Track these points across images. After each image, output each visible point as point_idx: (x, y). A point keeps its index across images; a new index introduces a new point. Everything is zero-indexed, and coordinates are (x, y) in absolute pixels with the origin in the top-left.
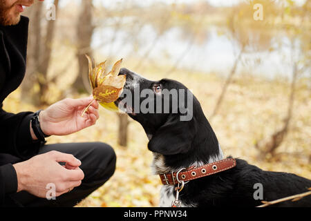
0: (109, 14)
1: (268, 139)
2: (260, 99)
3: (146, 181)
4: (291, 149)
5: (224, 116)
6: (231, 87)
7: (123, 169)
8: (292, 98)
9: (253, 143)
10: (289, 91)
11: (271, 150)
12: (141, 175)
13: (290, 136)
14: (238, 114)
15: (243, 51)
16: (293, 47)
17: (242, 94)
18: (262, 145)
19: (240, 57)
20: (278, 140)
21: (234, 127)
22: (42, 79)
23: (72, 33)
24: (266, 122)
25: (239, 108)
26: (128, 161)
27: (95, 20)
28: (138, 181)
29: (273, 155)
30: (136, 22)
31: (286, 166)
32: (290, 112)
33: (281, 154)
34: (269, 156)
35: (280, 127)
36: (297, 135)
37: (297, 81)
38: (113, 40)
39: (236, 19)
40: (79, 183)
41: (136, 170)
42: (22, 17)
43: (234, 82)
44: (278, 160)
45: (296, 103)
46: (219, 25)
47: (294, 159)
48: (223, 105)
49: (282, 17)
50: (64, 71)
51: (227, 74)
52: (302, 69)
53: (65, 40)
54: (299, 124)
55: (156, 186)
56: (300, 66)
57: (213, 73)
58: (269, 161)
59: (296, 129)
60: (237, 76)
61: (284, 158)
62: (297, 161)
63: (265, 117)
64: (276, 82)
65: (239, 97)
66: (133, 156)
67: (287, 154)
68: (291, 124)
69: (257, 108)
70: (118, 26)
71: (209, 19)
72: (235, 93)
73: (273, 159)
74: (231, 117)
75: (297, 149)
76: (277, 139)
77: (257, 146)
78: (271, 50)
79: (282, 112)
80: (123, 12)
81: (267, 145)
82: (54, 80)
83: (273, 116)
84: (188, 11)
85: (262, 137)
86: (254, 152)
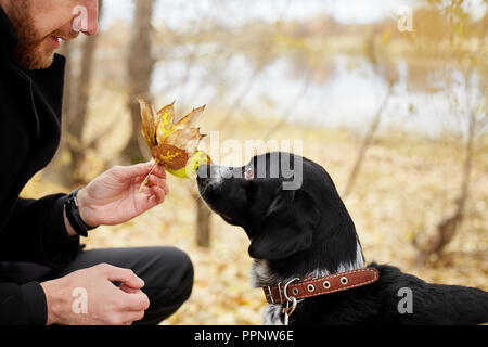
0: (178, 40)
1: (431, 230)
2: (418, 168)
3: (240, 301)
4: (469, 247)
5: (362, 197)
6: (372, 151)
7: (204, 284)
8: (468, 166)
9: (407, 237)
10: (464, 155)
11: (437, 248)
12: (233, 293)
13: (466, 225)
14: (383, 192)
15: (391, 93)
16: (468, 86)
17: (389, 160)
18: (422, 240)
19: (385, 103)
20: (447, 233)
21: (377, 213)
22: (74, 143)
23: (120, 70)
24: (429, 204)
25: (385, 183)
26: (213, 270)
27: (156, 49)
28: (228, 302)
29: (441, 257)
30: (219, 52)
31: (462, 274)
32: (465, 187)
33: (452, 253)
34: (433, 258)
35: (451, 211)
36: (477, 224)
37: (476, 139)
38: (185, 80)
39: (378, 42)
40: (141, 315)
41: (226, 284)
42: (56, 56)
43: (378, 142)
44: (449, 265)
45: (474, 173)
46: (351, 52)
47: (473, 263)
48: (360, 180)
49: (452, 39)
50: (109, 131)
51: (364, 131)
52: (483, 119)
53: (109, 81)
54: (480, 206)
55: (256, 310)
56: (480, 115)
57: (343, 130)
58: (434, 266)
59: (476, 215)
60: (381, 133)
61: (457, 261)
62: (478, 266)
63: (427, 196)
64: (443, 142)
65: (384, 167)
66: (221, 262)
67: (463, 255)
68: (468, 206)
69: (414, 182)
70: (191, 59)
71: (335, 43)
72: (378, 159)
73: (441, 263)
74: (372, 198)
75: (478, 247)
76: (446, 230)
77: (414, 242)
78: (434, 91)
79: (453, 187)
80: (200, 37)
81: (430, 242)
82: (94, 145)
83: (440, 195)
84: (301, 32)
85: (422, 227)
86: (411, 252)
